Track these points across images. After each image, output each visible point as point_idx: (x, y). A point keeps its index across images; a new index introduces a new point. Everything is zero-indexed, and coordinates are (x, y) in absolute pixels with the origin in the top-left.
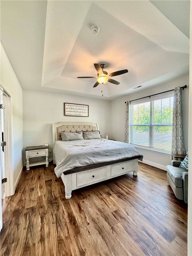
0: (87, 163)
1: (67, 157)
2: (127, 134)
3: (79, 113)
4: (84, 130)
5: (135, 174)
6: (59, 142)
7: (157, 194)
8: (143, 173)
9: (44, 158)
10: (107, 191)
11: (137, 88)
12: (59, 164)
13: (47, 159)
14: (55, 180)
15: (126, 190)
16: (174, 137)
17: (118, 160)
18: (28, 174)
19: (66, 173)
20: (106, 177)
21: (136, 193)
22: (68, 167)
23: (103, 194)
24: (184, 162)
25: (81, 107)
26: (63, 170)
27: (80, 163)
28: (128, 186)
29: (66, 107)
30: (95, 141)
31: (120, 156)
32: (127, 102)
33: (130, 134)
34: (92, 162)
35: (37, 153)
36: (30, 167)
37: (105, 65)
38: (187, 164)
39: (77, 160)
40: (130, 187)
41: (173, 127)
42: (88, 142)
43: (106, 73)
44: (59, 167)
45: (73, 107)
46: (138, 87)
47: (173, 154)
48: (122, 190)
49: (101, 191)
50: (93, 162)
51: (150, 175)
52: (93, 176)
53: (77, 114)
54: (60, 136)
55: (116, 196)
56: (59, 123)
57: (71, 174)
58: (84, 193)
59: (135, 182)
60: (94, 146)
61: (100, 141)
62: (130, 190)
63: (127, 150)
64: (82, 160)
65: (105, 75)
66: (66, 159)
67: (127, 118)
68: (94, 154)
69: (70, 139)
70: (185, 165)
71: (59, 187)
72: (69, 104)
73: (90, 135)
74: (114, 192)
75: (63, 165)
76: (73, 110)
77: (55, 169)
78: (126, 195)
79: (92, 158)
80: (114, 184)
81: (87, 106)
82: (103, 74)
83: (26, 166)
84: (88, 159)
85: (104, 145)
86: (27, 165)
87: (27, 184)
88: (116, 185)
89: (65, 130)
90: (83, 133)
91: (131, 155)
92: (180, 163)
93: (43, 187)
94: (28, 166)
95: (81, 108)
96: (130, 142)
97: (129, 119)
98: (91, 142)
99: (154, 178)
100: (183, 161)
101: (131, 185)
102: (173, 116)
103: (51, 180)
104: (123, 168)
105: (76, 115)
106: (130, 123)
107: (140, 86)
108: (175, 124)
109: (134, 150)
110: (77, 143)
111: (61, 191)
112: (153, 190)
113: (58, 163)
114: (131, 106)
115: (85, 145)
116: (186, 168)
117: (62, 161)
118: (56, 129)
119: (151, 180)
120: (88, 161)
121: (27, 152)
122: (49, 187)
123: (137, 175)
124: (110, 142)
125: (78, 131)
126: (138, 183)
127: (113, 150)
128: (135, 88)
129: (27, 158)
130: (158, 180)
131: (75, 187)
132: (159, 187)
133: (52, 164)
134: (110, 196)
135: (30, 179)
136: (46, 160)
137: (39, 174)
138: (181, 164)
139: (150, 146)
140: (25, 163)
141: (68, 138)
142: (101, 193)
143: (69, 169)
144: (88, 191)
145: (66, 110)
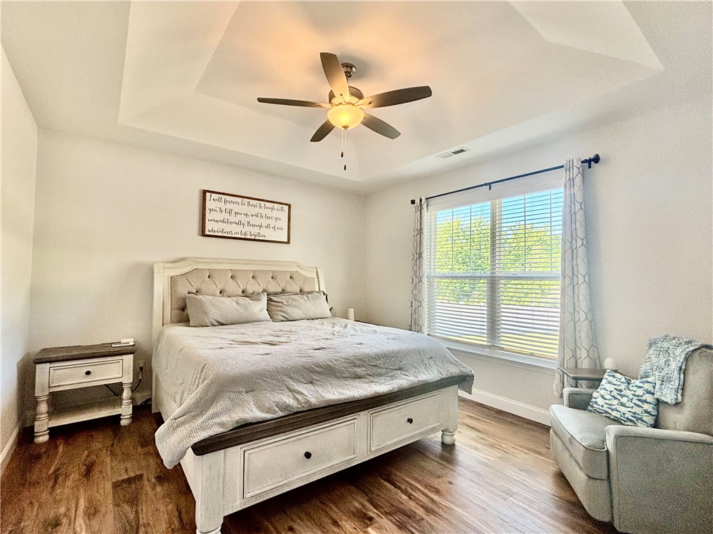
0: (287, 407)
1: (209, 386)
2: (418, 304)
3: (255, 230)
4: (273, 288)
5: (448, 440)
6: (179, 331)
7: (527, 507)
8: (474, 434)
9: (112, 392)
10: (356, 508)
11: (451, 155)
12: (178, 411)
13: (126, 394)
14: (156, 478)
15: (422, 498)
16: (566, 313)
17: (396, 390)
18: (39, 457)
19: (202, 448)
20: (352, 457)
21: (459, 507)
22: (210, 422)
23: (341, 520)
24: (603, 392)
25: (264, 209)
26: (190, 435)
27: (260, 408)
28: (429, 482)
29: (209, 204)
30: (312, 325)
31: (401, 376)
32: (417, 201)
33: (425, 304)
34: (305, 403)
35: (88, 373)
36: (49, 429)
37: (354, 69)
38: (611, 397)
39: (248, 398)
40: (436, 486)
41: (564, 283)
42: (289, 329)
43: (359, 96)
44: (175, 425)
45: (235, 208)
46: (456, 153)
47: (565, 367)
48: (410, 498)
49: (334, 508)
50: (308, 401)
51: (495, 442)
52: (308, 455)
53: (251, 231)
54: (183, 309)
55: (391, 525)
56: (182, 263)
57: (222, 451)
58: (272, 523)
59: (451, 467)
60: (310, 343)
61: (330, 328)
62: (436, 498)
63: (422, 357)
64: (268, 395)
65: (354, 100)
66: (206, 391)
67: (418, 252)
68: (314, 372)
69: (220, 320)
70: (607, 404)
71: (171, 506)
72: (221, 196)
73: (295, 307)
74: (382, 508)
75: (194, 417)
76: (233, 218)
77: (156, 434)
78: (425, 517)
79: (305, 385)
80: (382, 481)
81: (286, 208)
82: (348, 98)
83: (33, 427)
84: (291, 391)
85: (346, 339)
86: (36, 423)
87: (31, 503)
88: (386, 483)
89: (203, 287)
90: (269, 300)
91: (436, 372)
92: (591, 396)
93: (103, 510)
94: (43, 426)
95: (263, 211)
96: (425, 330)
97: (424, 255)
98: (298, 330)
99: (509, 448)
100: (599, 390)
101: (439, 477)
102: (563, 247)
103: (140, 477)
104: (410, 421)
105: (245, 234)
106: (426, 269)
107: (462, 151)
108: (569, 272)
109: (445, 357)
110: (248, 332)
111: (181, 520)
112: (512, 494)
113: (172, 409)
114: (428, 214)
115: (278, 339)
116: (610, 411)
117: (190, 399)
118: (167, 282)
119: (499, 458)
120: (289, 400)
121: (42, 371)
122: (126, 507)
123: (456, 443)
124: (364, 328)
125: (250, 290)
126: (460, 469)
127: (378, 356)
128: (444, 157)
129: (41, 392)
130: (522, 457)
131: (238, 503)
132: (530, 481)
133: (148, 415)
134: (368, 526)
135: (49, 477)
136: (121, 400)
137: (88, 456)
138: (593, 400)
139: (489, 344)
140: (29, 414)
141: (214, 314)
142: (335, 516)
143: (217, 430)
144: (284, 512)
145: (208, 216)
